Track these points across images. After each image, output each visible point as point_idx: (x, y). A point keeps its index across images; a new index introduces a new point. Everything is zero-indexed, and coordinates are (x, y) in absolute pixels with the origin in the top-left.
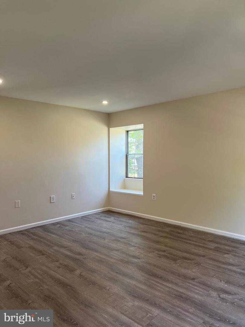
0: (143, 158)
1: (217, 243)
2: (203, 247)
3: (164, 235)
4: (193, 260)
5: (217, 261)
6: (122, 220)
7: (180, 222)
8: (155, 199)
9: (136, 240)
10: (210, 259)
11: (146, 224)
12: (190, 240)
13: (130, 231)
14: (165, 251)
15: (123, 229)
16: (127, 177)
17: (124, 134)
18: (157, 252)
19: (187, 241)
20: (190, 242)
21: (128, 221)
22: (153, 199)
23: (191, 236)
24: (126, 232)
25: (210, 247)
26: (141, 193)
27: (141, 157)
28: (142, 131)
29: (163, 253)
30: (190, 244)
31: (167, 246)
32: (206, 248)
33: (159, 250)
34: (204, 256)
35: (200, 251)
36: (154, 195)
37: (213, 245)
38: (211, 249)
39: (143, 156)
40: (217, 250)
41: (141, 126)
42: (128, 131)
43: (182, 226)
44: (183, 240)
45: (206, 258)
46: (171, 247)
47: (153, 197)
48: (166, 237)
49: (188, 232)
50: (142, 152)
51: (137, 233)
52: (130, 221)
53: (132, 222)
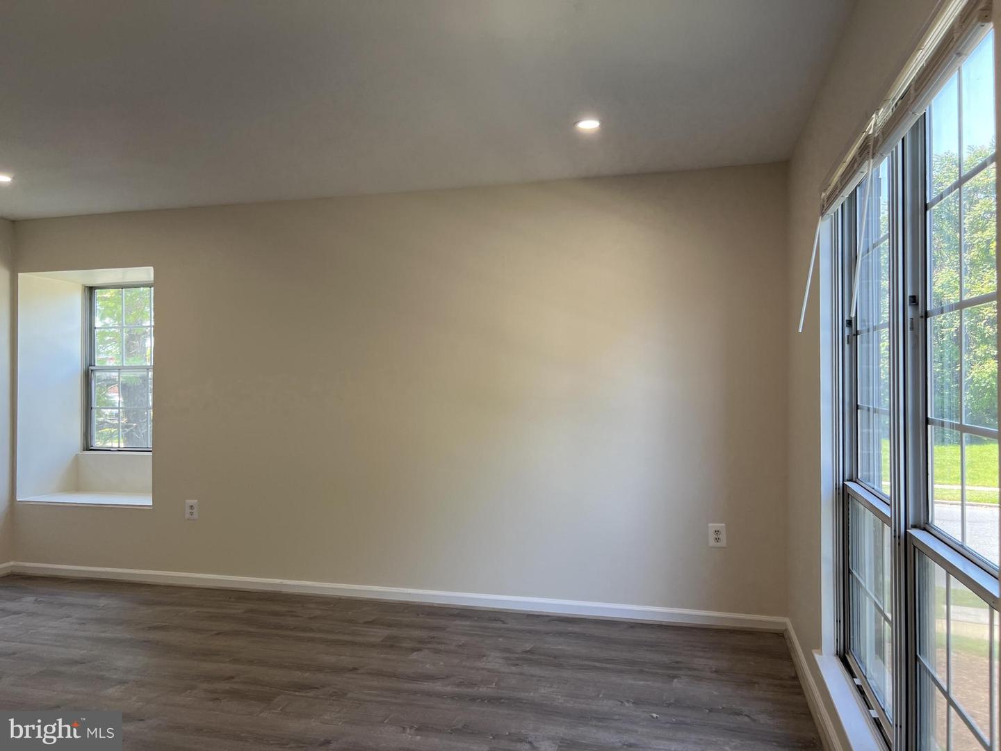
0: (150, 381)
1: (390, 626)
2: (353, 643)
3: (227, 626)
4: (323, 686)
5: (393, 676)
6: (68, 599)
7: (278, 581)
8: (195, 516)
9: (126, 661)
10: (370, 674)
11: (160, 603)
12: (311, 630)
13: (103, 635)
14: (233, 677)
15: (77, 630)
16: (87, 447)
17: (78, 299)
18: (206, 686)
19: (302, 634)
20: (311, 635)
21: (91, 601)
22: (188, 516)
23: (315, 617)
24: (88, 639)
25: (372, 639)
26: (147, 501)
27: (145, 379)
28: (149, 293)
29: (227, 686)
30: (311, 640)
31: (236, 661)
32: (360, 644)
33: (209, 678)
34: (355, 669)
35: (342, 657)
36: (194, 502)
37: (379, 634)
38: (373, 646)
39: (151, 374)
40: (391, 644)
41: (145, 273)
42: (91, 290)
43: (285, 590)
44: (288, 633)
45: (362, 674)
46: (251, 662)
47: (188, 510)
48: (235, 634)
49: (303, 606)
50: (149, 363)
51: (128, 636)
52: (103, 602)
53: (107, 603)
